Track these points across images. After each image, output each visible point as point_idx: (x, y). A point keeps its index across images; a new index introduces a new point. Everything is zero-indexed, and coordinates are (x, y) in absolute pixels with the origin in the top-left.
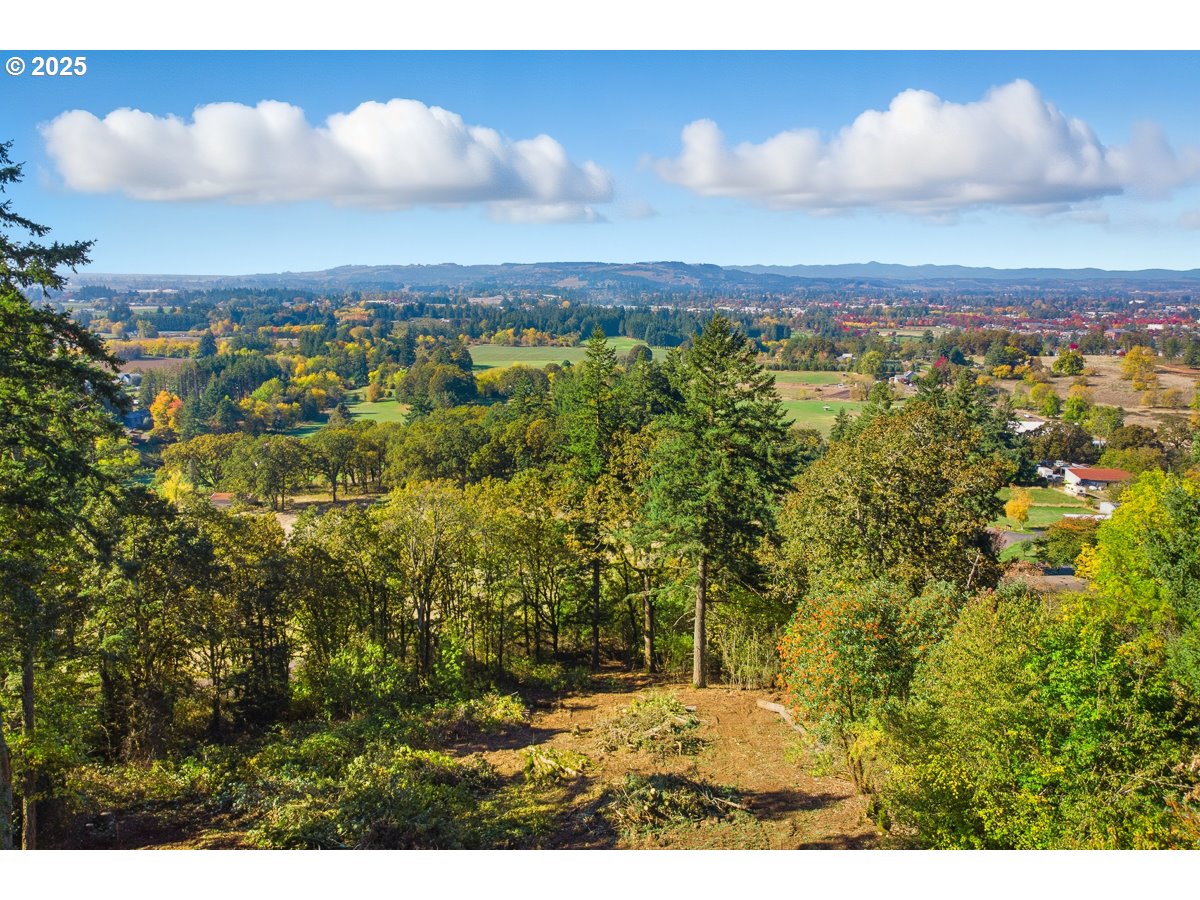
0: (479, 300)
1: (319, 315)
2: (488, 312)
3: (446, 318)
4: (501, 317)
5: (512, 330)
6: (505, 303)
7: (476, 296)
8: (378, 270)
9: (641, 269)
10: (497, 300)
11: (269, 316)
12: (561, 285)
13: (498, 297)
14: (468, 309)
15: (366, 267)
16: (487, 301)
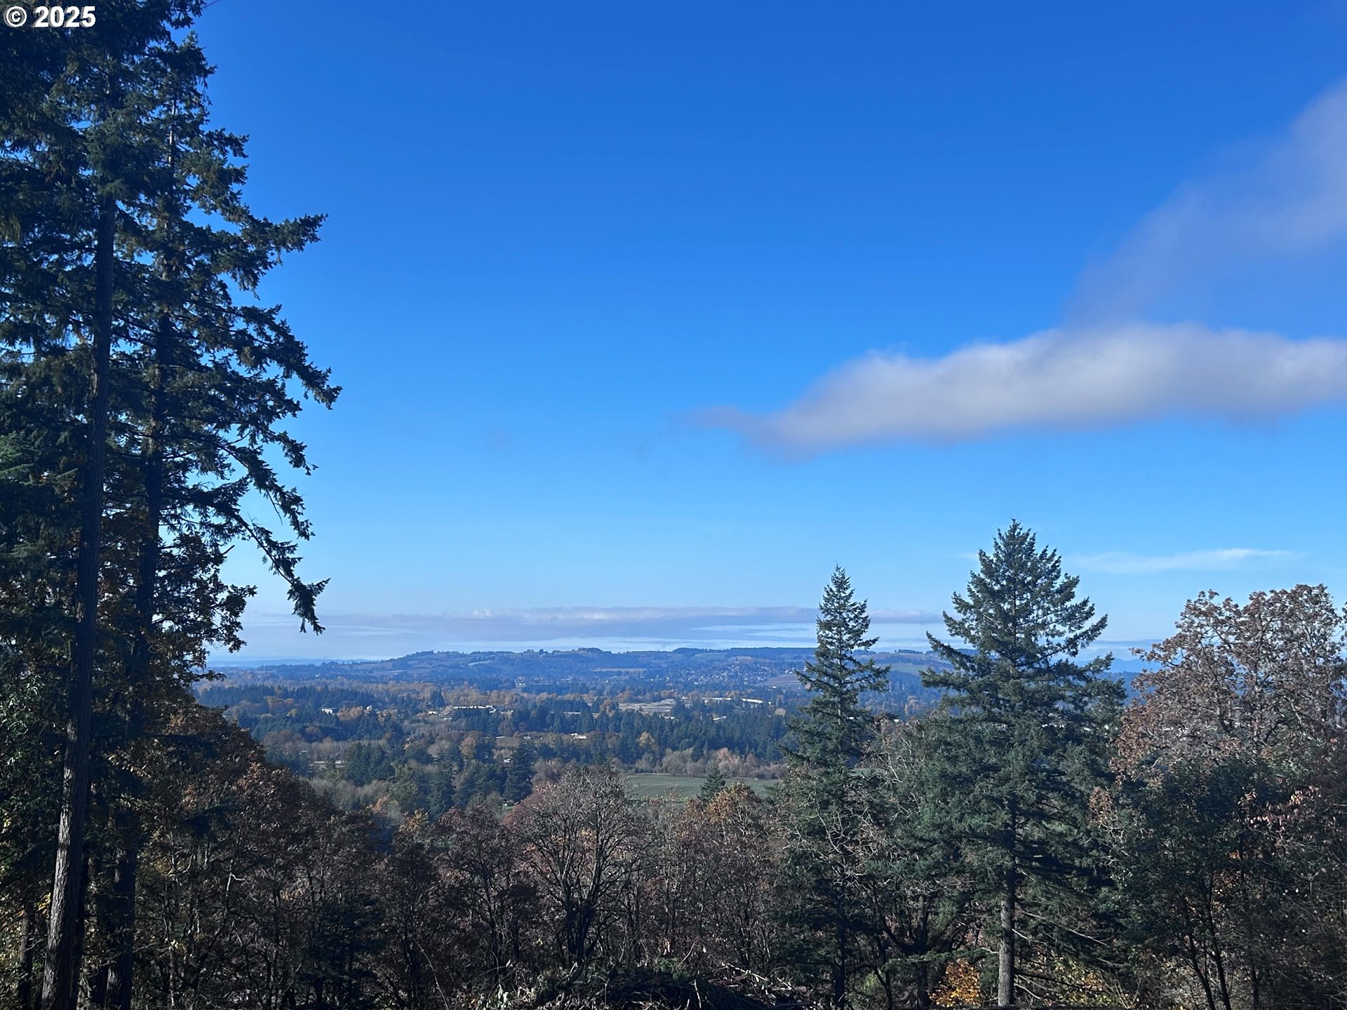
0: (636, 706)
1: (377, 726)
2: (653, 724)
3: (581, 733)
4: (672, 730)
5: (690, 751)
6: (679, 708)
7: (632, 700)
8: (475, 660)
9: (909, 661)
10: (667, 705)
11: (299, 726)
12: (773, 684)
13: (667, 701)
14: (619, 717)
15: (457, 655)
16: (649, 708)
